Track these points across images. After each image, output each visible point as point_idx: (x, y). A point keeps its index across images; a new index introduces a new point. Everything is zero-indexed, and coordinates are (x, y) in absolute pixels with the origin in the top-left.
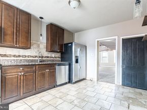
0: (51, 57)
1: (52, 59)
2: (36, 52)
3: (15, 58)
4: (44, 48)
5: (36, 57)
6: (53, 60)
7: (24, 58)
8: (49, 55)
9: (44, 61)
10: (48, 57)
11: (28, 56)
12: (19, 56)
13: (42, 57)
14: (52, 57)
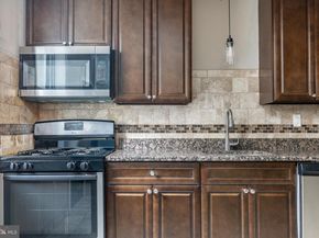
0: (284, 129)
1: (290, 135)
2: (219, 111)
3: (158, 136)
4: (251, 89)
5: (219, 128)
6: (295, 141)
7: (180, 136)
8: (276, 121)
9: (250, 145)
10: (269, 128)
11: (194, 128)
12: (169, 128)
13: (245, 129)
14: (292, 129)
